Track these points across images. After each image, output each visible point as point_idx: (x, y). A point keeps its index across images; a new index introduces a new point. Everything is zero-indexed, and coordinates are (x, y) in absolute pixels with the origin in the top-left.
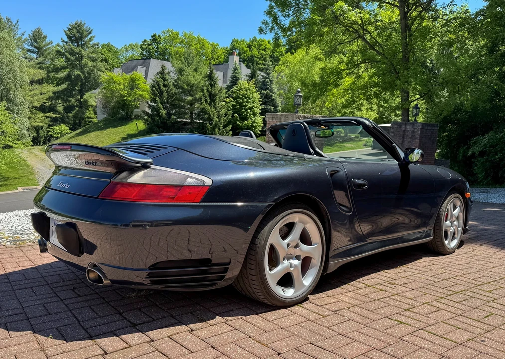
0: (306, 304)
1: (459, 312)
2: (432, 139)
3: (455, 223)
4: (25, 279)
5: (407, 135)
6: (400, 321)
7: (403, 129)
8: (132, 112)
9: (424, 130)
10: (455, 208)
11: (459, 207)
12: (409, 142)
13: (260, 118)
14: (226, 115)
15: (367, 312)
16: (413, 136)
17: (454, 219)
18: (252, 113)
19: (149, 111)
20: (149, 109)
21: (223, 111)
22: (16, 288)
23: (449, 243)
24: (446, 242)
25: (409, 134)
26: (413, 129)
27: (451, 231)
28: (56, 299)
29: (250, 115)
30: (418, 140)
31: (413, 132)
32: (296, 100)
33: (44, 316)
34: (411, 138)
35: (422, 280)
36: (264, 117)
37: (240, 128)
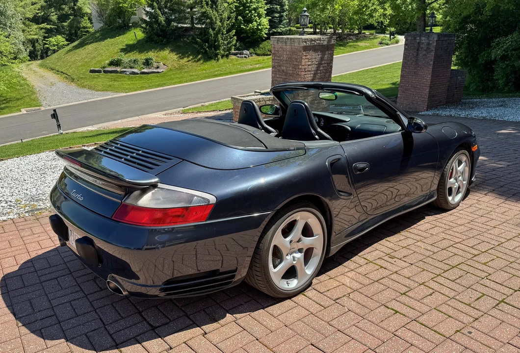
0: (310, 292)
1: (452, 294)
2: (449, 50)
3: (460, 178)
4: (49, 266)
5: (422, 48)
6: (395, 311)
7: (418, 41)
8: (129, 19)
9: (440, 42)
10: (460, 163)
11: (465, 162)
12: (424, 55)
13: (265, 20)
14: (229, 18)
15: (366, 299)
16: (428, 48)
17: (459, 174)
18: (256, 14)
19: (147, 19)
20: (147, 16)
21: (226, 15)
23: (453, 199)
24: (450, 198)
25: (424, 46)
26: (428, 41)
27: (455, 187)
28: (81, 294)
29: (255, 16)
30: (433, 53)
32: (302, 20)
33: (72, 318)
34: (425, 51)
35: (422, 251)
36: (270, 18)
37: (245, 32)
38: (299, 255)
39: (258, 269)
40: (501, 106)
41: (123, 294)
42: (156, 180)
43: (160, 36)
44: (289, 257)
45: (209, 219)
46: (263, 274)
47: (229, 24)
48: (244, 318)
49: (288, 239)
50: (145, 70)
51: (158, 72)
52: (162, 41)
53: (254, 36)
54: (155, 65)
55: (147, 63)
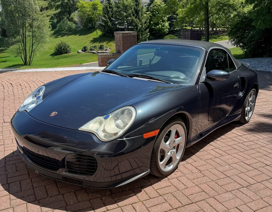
8: (95, 24)
13: (167, 23)
14: (145, 23)
18: (161, 21)
19: (103, 24)
20: (103, 22)
21: (144, 21)
29: (160, 21)
36: (170, 22)
37: (155, 30)
43: (109, 33)
47: (146, 26)
50: (100, 52)
51: (106, 52)
52: (110, 36)
53: (160, 32)
54: (105, 48)
55: (101, 48)
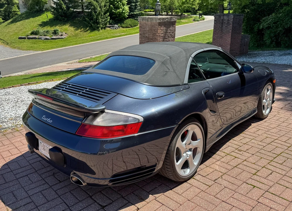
0: (197, 177)
1: (284, 173)
2: (240, 24)
3: (268, 99)
4: (20, 167)
5: (225, 23)
6: (253, 186)
7: (222, 19)
8: (43, 7)
9: (235, 19)
10: (268, 90)
11: (270, 89)
12: (226, 27)
13: (127, 7)
14: (105, 6)
15: (233, 178)
16: (228, 23)
17: (268, 97)
18: (121, 4)
19: (55, 6)
21: (103, 4)
22: (18, 176)
23: (265, 112)
24: (264, 112)
25: (226, 22)
26: (228, 18)
27: (266, 104)
28: (47, 186)
29: (120, 5)
30: (231, 26)
31: (228, 20)
32: (157, 7)
33: (45, 203)
34: (227, 24)
35: (257, 146)
36: (130, 6)
37: (115, 14)
38: (190, 153)
39: (168, 164)
40: (272, 55)
41: (83, 185)
42: (104, 107)
43: (63, 16)
44: (184, 155)
45: (140, 132)
46: (172, 166)
47: (105, 10)
48: (161, 197)
49: (184, 142)
50: (54, 37)
51: (62, 38)
52: (64, 20)
53: (120, 16)
54: (60, 34)
55: (55, 33)
